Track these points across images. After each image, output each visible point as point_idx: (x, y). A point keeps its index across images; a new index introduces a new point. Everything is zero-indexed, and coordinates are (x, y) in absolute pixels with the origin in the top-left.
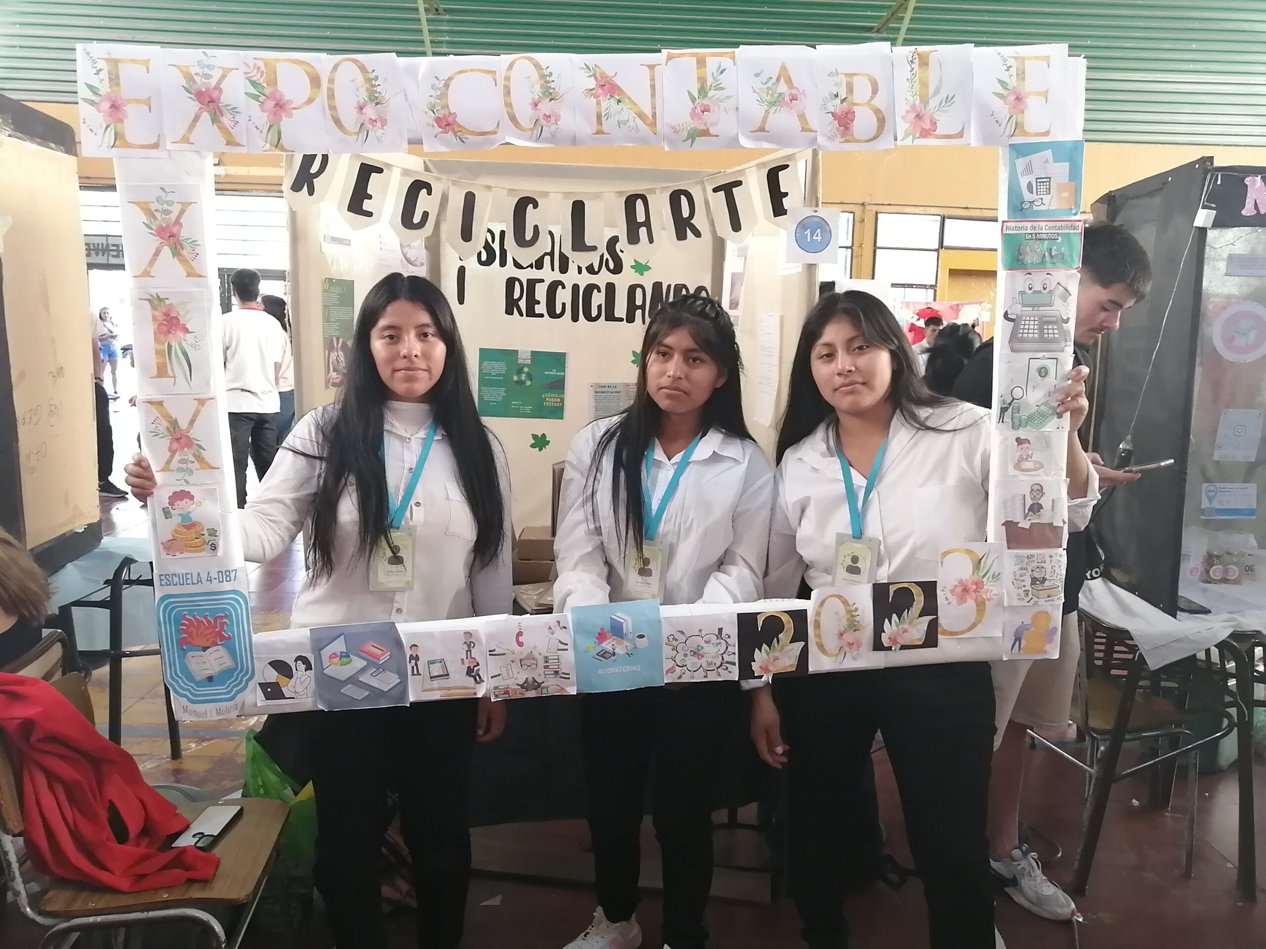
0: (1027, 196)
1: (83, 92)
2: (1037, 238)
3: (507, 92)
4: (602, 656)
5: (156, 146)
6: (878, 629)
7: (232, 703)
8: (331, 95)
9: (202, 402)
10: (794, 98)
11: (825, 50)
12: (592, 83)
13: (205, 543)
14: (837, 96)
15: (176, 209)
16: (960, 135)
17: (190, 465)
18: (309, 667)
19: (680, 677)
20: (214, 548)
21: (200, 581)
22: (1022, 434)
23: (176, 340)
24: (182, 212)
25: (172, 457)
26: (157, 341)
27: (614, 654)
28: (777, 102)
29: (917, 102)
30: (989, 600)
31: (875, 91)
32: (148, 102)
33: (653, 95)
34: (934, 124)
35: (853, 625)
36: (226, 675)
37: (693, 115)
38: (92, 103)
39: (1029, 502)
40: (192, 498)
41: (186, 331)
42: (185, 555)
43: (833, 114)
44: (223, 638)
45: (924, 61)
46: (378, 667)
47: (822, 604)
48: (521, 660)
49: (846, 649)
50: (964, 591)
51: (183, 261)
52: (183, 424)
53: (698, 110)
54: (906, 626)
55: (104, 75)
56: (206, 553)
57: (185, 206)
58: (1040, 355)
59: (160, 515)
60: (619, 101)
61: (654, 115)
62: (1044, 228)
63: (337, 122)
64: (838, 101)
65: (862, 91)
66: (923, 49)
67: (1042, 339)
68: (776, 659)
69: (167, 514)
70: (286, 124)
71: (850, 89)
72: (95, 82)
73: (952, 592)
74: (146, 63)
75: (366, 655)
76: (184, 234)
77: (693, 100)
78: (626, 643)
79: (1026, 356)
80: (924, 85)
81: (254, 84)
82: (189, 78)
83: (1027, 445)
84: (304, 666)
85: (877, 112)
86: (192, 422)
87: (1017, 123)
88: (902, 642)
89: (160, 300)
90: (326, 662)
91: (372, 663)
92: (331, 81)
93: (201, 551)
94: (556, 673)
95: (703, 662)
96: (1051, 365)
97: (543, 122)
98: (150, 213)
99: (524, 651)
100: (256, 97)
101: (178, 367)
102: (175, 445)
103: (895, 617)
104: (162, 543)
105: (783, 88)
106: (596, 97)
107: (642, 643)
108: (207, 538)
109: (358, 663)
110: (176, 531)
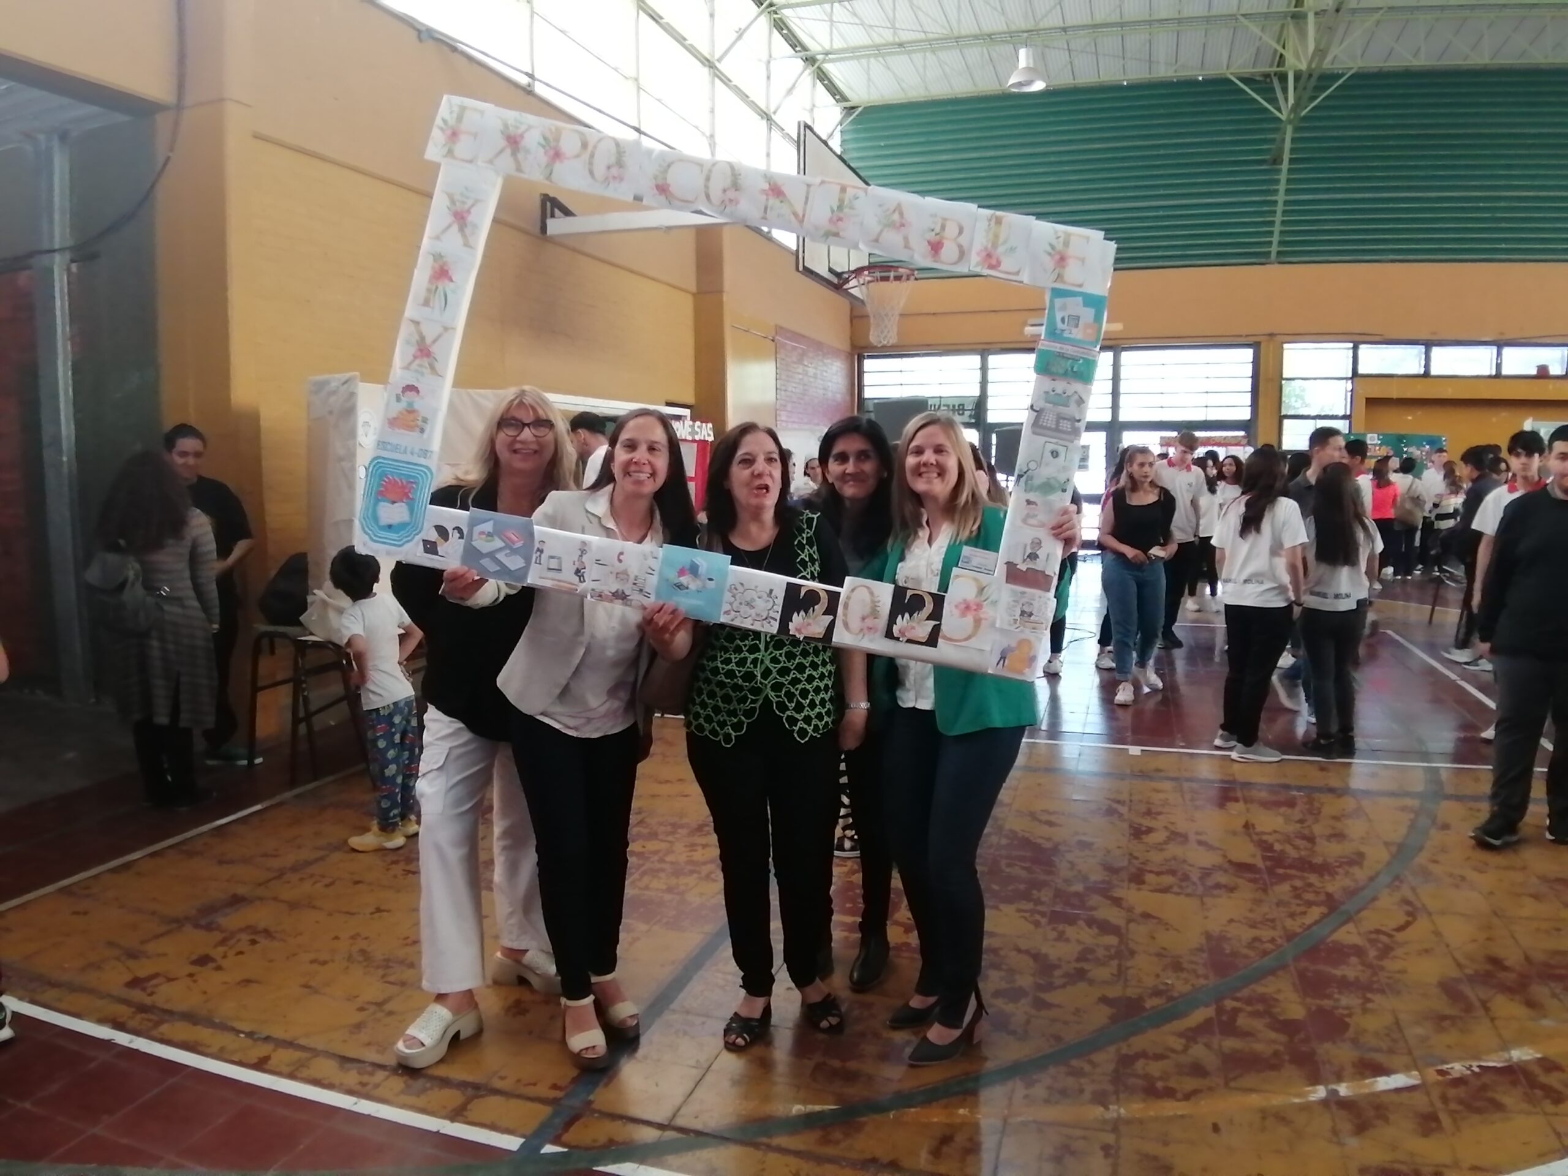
0: (1060, 325)
1: (438, 121)
2: (1062, 356)
3: (708, 179)
4: (678, 587)
5: (471, 161)
6: (892, 620)
7: (400, 549)
8: (592, 156)
9: (446, 329)
10: (903, 225)
11: (932, 202)
12: (766, 186)
13: (417, 426)
14: (933, 230)
15: (470, 202)
16: (1017, 273)
17: (424, 370)
18: (461, 537)
19: (732, 620)
20: (422, 431)
21: (405, 452)
22: (1032, 496)
23: (444, 285)
24: (473, 205)
25: (413, 361)
26: (430, 281)
27: (687, 588)
28: (891, 225)
29: (990, 246)
30: (986, 619)
31: (961, 231)
32: (475, 135)
33: (806, 203)
34: (999, 263)
35: (874, 613)
36: (402, 526)
37: (831, 220)
38: (441, 129)
39: (1029, 551)
40: (418, 392)
41: (451, 280)
42: (402, 431)
43: (929, 242)
44: (408, 497)
45: (999, 221)
46: (511, 548)
47: (853, 590)
48: (617, 574)
49: (866, 631)
50: (966, 608)
51: (464, 236)
52: (428, 341)
53: (835, 219)
54: (914, 624)
55: (455, 115)
56: (416, 434)
57: (476, 201)
58: (1054, 440)
59: (394, 398)
60: (781, 202)
61: (804, 216)
62: (1069, 350)
63: (591, 173)
64: (933, 234)
65: (951, 231)
66: (999, 213)
67: (1057, 430)
68: (809, 624)
69: (398, 399)
70: (558, 166)
71: (943, 227)
72: (447, 117)
73: (956, 606)
74: (482, 112)
75: (505, 539)
76: (471, 218)
77: (833, 211)
78: (699, 583)
79: (1043, 439)
80: (996, 236)
81: (545, 139)
82: (506, 126)
83: (1034, 506)
84: (458, 535)
85: (960, 247)
86: (435, 341)
87: (1059, 275)
88: (909, 635)
89: (441, 256)
90: (475, 536)
91: (509, 547)
92: (595, 147)
93: (412, 431)
94: (641, 590)
95: (753, 612)
96: (1062, 450)
97: (727, 202)
98: (453, 202)
99: (620, 567)
100: (544, 147)
101: (438, 301)
102: (419, 353)
103: (907, 615)
104: (389, 419)
105: (896, 217)
106: (767, 195)
107: (711, 585)
108: (420, 423)
109: (498, 543)
110: (401, 413)
